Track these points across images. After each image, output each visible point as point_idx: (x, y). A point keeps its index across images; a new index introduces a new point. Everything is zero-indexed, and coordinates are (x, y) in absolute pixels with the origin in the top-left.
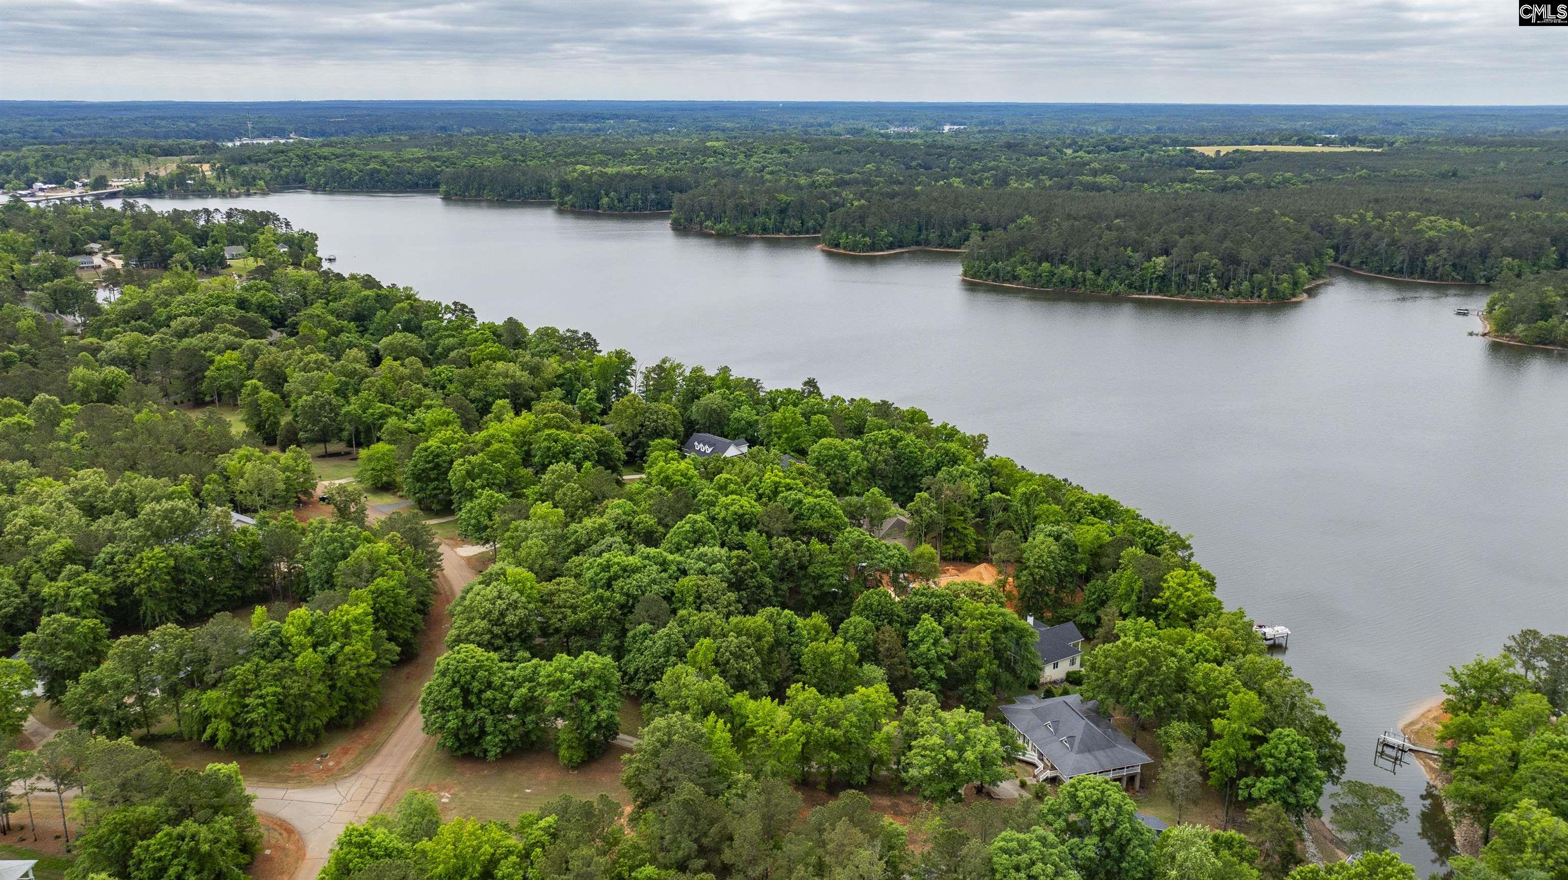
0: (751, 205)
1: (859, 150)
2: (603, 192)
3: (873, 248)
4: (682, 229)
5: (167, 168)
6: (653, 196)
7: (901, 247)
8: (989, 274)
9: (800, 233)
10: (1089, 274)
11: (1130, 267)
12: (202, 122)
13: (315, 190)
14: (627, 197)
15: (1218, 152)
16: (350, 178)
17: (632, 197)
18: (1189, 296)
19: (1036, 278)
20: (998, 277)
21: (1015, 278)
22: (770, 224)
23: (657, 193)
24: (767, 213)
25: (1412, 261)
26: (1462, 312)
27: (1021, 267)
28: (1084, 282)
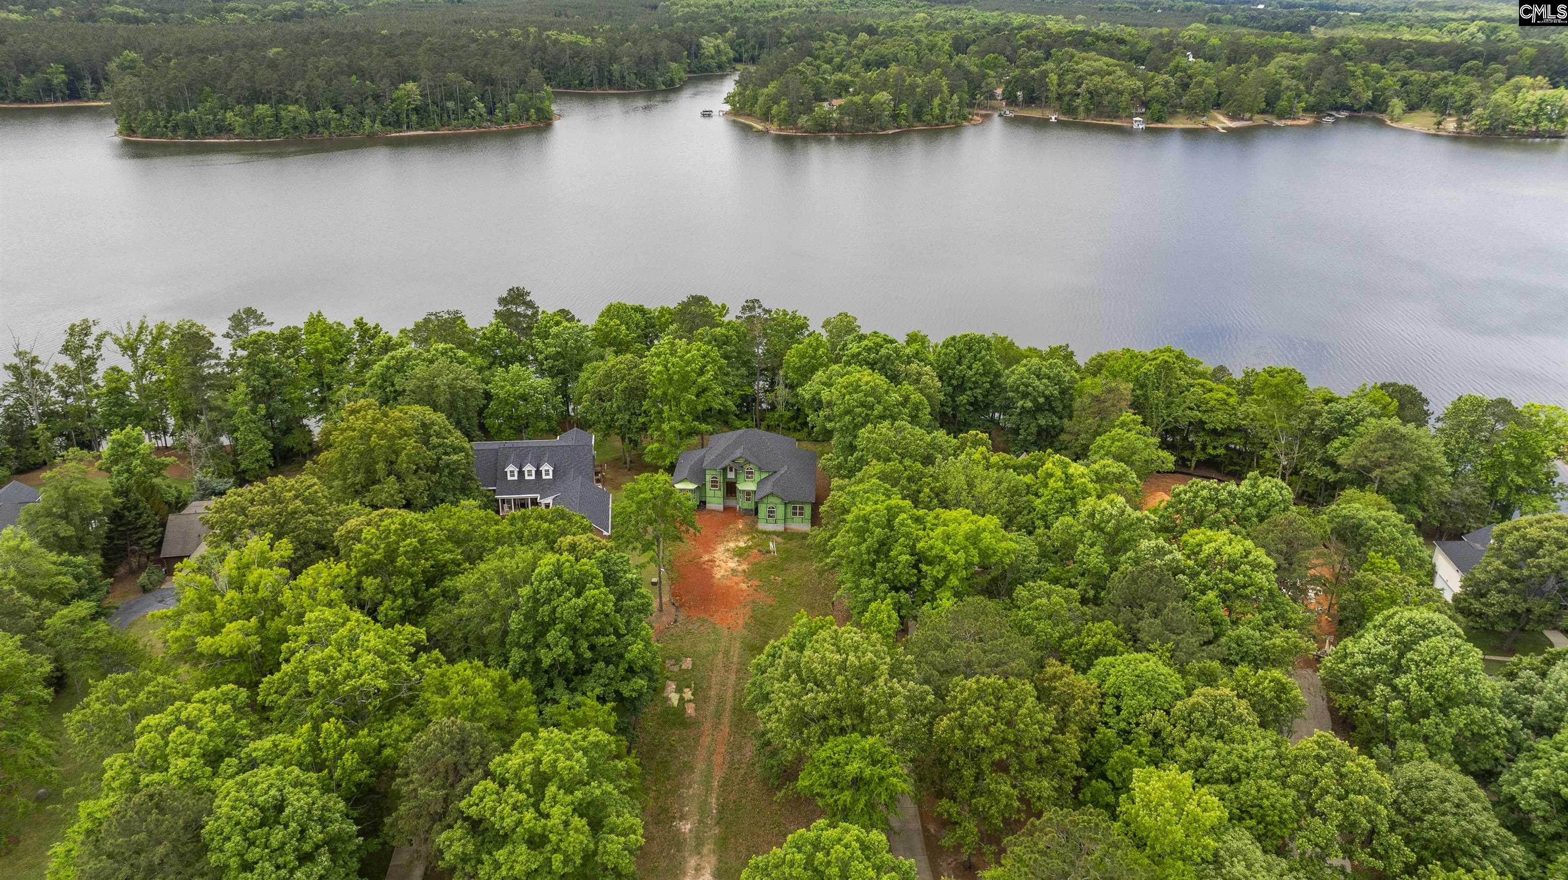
8: (175, 127)
10: (331, 113)
18: (456, 128)
19: (255, 126)
21: (223, 130)
26: (707, 114)
27: (229, 114)
28: (326, 124)
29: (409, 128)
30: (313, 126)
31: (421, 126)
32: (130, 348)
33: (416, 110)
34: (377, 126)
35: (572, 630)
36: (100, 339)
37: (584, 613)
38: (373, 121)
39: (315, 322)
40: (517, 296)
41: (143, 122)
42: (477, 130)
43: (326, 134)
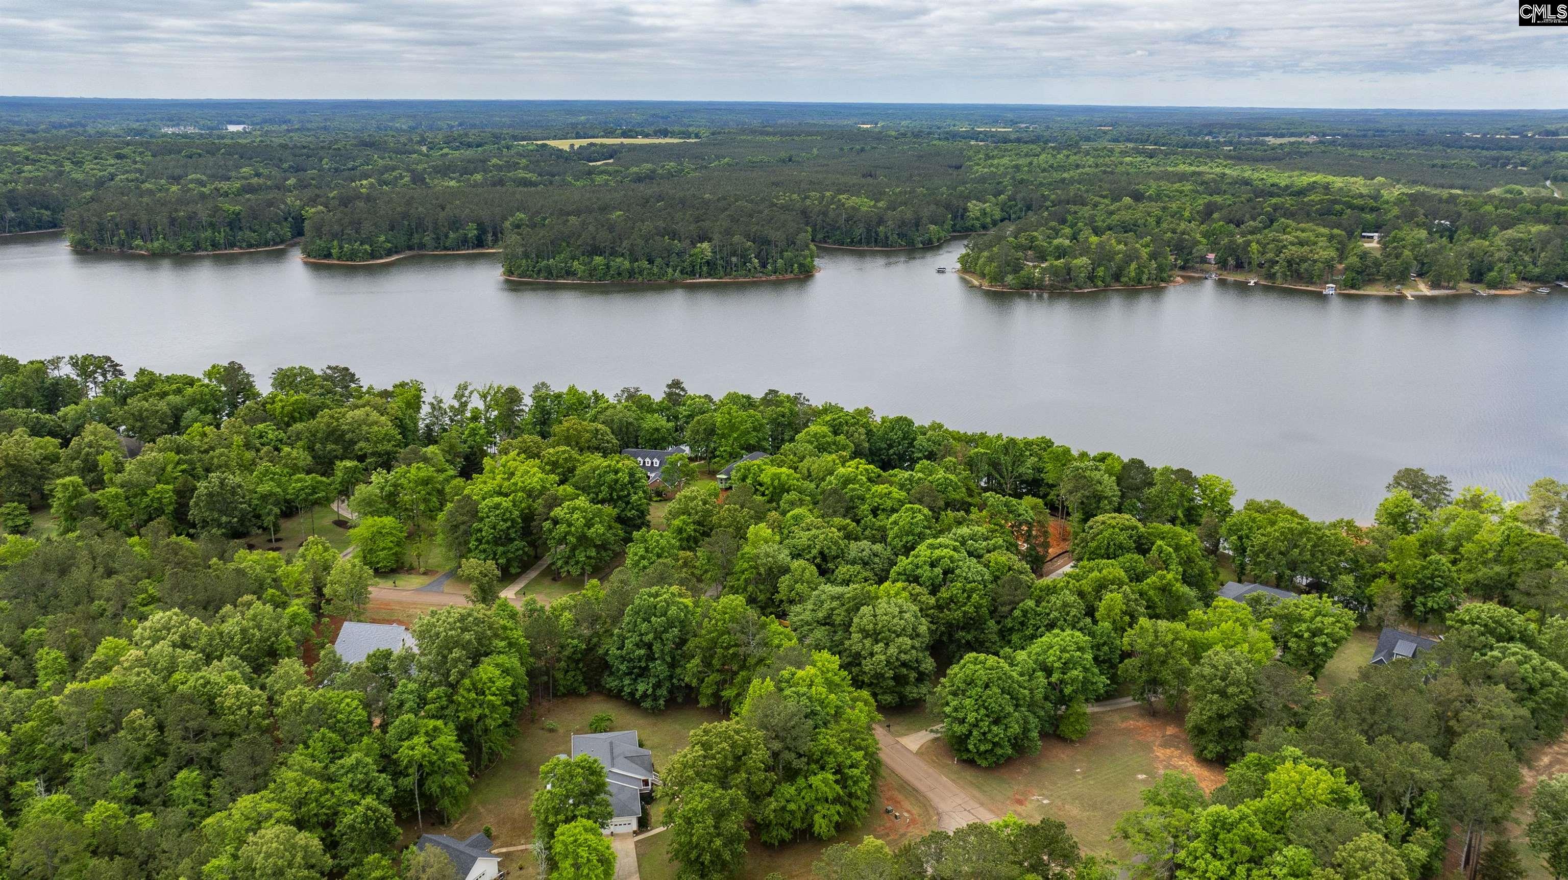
0: (190, 218)
3: (373, 256)
7: (397, 253)
8: (539, 271)
9: (258, 246)
10: (645, 264)
15: (572, 146)
18: (736, 277)
19: (592, 272)
21: (570, 274)
22: (220, 238)
23: (16, 211)
24: (213, 226)
25: (869, 231)
26: (941, 271)
27: (576, 263)
28: (641, 273)
29: (700, 276)
30: (631, 273)
31: (710, 275)
32: (484, 397)
33: (708, 263)
34: (677, 274)
35: (610, 487)
36: (471, 393)
37: (616, 481)
38: (675, 271)
39: (572, 389)
40: (676, 384)
41: (520, 267)
42: (751, 279)
43: (640, 279)
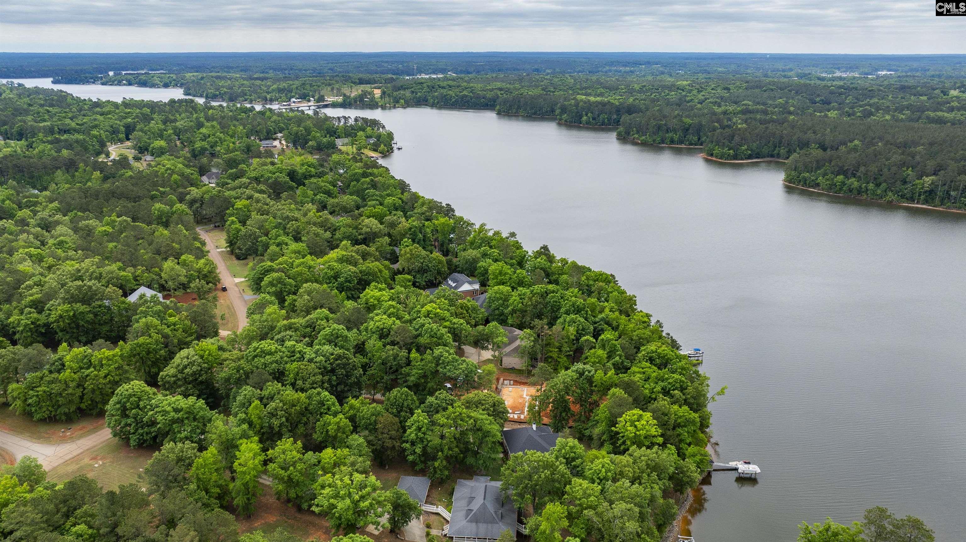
0: (665, 125)
1: (781, 89)
2: (584, 113)
4: (623, 139)
5: (355, 92)
6: (615, 117)
7: (757, 158)
8: (800, 181)
9: (696, 145)
10: (871, 186)
11: (904, 182)
12: (405, 65)
13: (433, 106)
14: (599, 116)
16: (451, 100)
17: (601, 116)
18: (950, 208)
19: (832, 186)
20: (806, 183)
21: (818, 185)
22: (676, 137)
23: (618, 115)
24: (675, 131)
28: (866, 192)
30: (860, 191)
38: (894, 195)
